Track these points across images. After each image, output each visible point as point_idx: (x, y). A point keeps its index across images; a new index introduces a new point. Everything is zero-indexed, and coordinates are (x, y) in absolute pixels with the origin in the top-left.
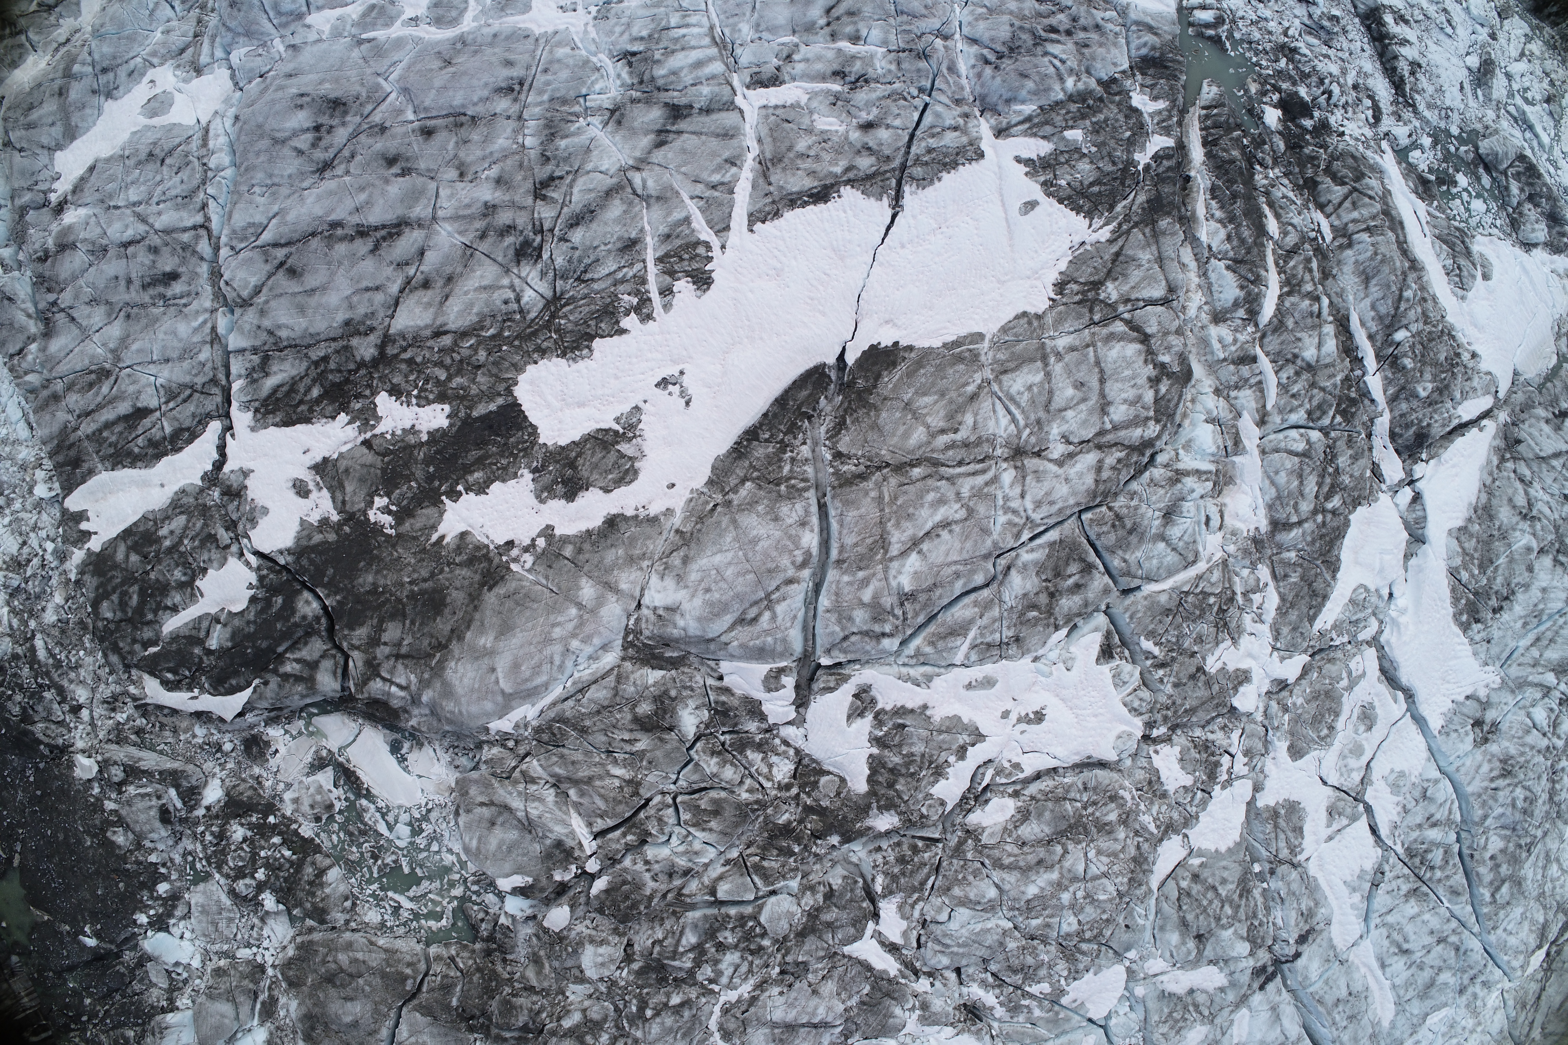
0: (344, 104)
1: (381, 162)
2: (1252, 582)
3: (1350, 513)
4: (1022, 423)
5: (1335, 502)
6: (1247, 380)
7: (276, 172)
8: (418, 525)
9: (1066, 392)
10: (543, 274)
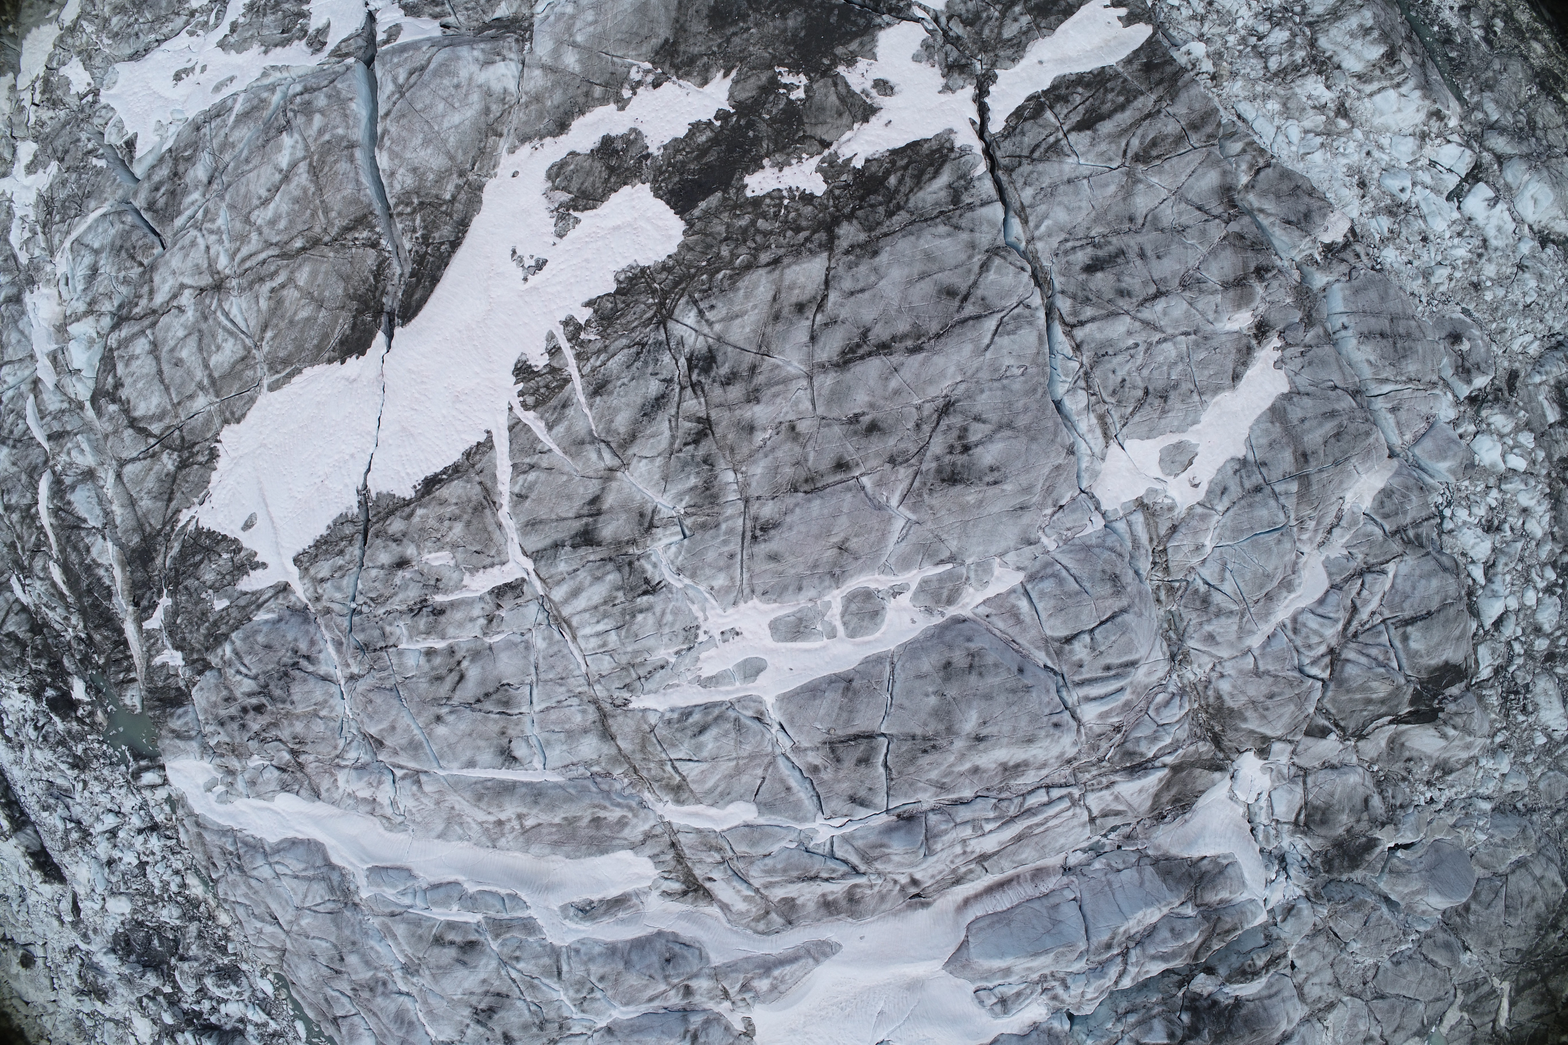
0: (943, 480)
1: (883, 425)
2: (31, 247)
4: (219, 313)
6: (54, 419)
7: (999, 393)
8: (752, 80)
9: (188, 354)
10: (681, 342)
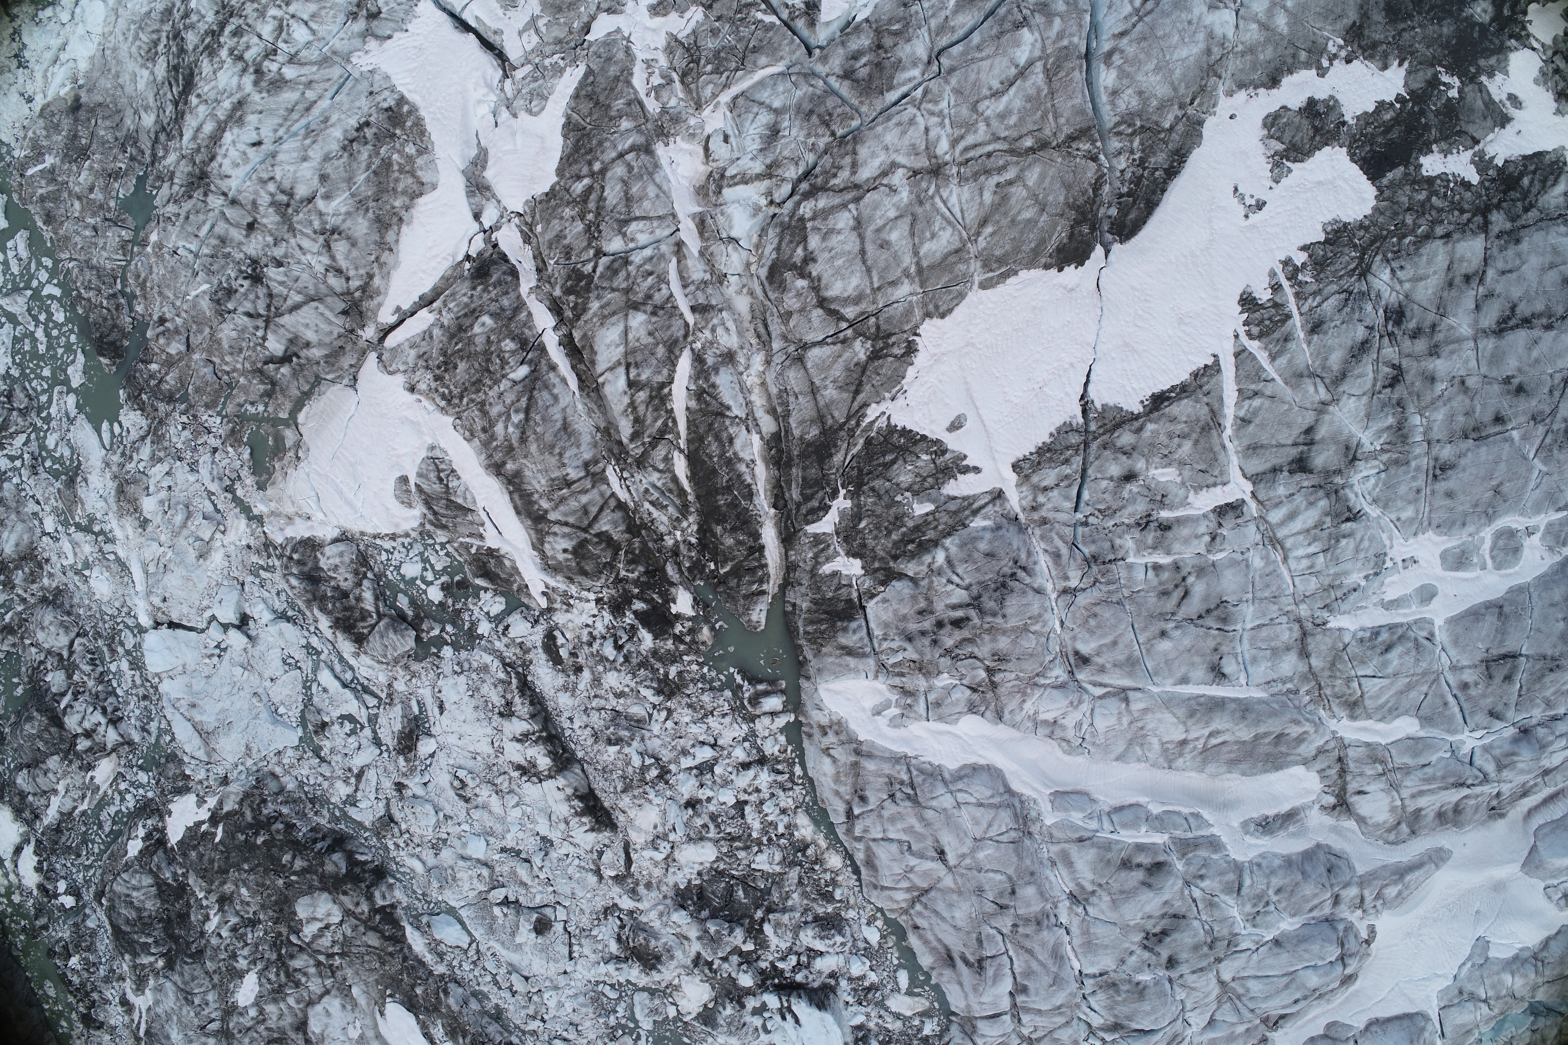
1: (1527, 388)
2: (665, 94)
3: (558, 183)
4: (937, 200)
5: (579, 187)
6: (698, 289)
8: (1421, 74)
9: (897, 236)
10: (1379, 295)
